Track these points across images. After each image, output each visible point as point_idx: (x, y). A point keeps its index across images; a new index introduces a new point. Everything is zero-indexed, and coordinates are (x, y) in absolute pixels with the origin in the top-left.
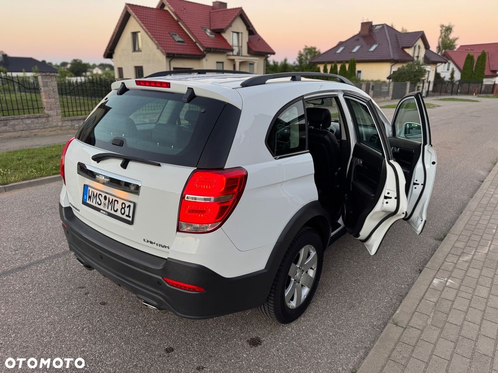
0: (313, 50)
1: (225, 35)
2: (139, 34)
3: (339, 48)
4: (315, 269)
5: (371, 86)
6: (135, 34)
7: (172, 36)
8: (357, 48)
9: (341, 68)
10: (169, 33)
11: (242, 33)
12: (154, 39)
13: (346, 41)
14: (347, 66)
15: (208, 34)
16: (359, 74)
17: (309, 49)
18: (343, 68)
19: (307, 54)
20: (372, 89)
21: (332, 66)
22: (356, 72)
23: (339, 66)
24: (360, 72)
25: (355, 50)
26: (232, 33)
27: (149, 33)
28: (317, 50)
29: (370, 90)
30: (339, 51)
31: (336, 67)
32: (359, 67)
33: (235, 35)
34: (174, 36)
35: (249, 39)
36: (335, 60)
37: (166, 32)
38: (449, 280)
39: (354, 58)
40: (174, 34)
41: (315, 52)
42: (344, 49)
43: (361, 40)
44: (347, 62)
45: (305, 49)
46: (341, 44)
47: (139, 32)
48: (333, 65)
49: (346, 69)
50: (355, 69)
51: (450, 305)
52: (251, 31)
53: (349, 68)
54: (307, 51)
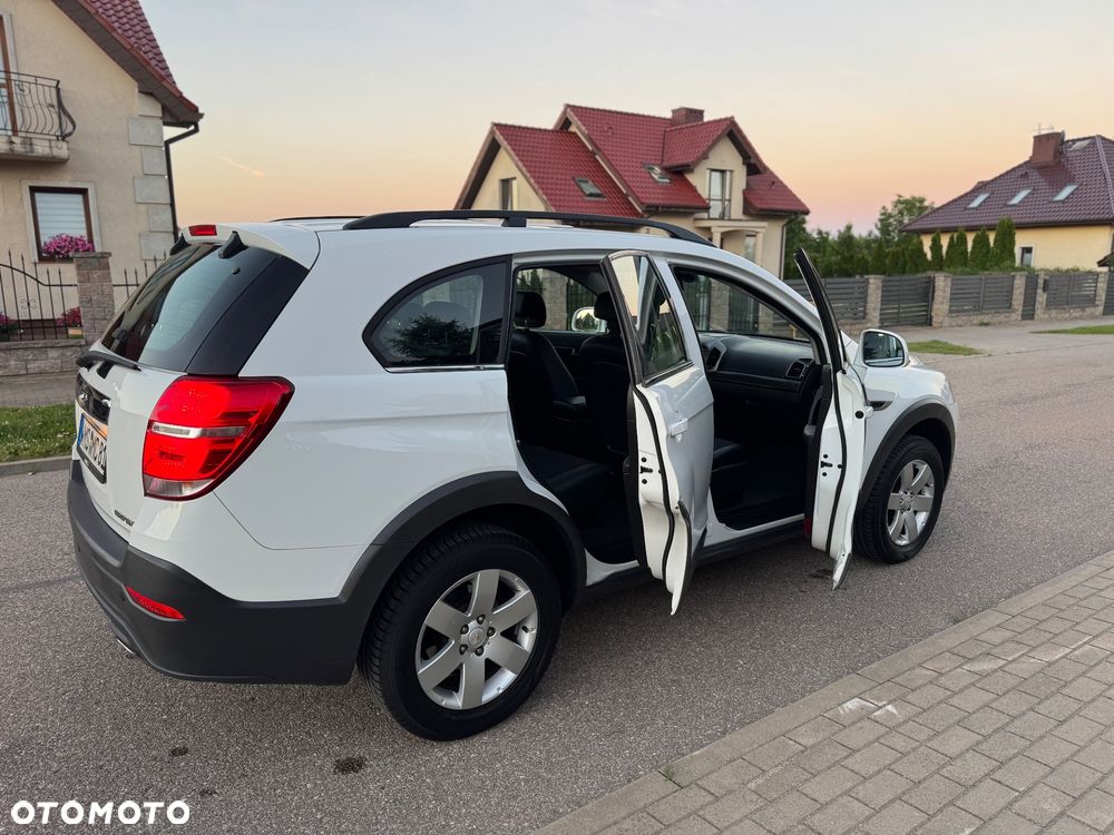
0: (918, 205)
1: (692, 178)
2: (514, 183)
3: (977, 196)
4: (535, 631)
5: (1041, 282)
6: (506, 184)
7: (578, 186)
8: (1023, 194)
9: (974, 241)
10: (574, 180)
11: (731, 171)
12: (540, 192)
13: (995, 179)
14: (992, 237)
15: (656, 177)
16: (1027, 255)
17: (906, 202)
18: (981, 242)
19: (901, 213)
20: (1044, 290)
21: (952, 239)
22: (1017, 251)
23: (970, 238)
24: (1028, 250)
25: (1016, 201)
26: (708, 171)
27: (532, 181)
28: (926, 204)
29: (1040, 291)
30: (975, 204)
31: (963, 240)
32: (1022, 240)
33: (716, 176)
34: (583, 185)
35: (748, 184)
36: (962, 224)
37: (568, 177)
38: (890, 707)
39: (1009, 220)
40: (584, 179)
41: (922, 209)
42: (989, 197)
43: (1035, 176)
44: (991, 228)
45: (899, 202)
46: (981, 187)
47: (515, 178)
48: (955, 236)
49: (989, 243)
50: (1012, 243)
51: (837, 758)
52: (754, 166)
53: (995, 241)
54: (901, 206)
